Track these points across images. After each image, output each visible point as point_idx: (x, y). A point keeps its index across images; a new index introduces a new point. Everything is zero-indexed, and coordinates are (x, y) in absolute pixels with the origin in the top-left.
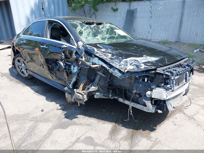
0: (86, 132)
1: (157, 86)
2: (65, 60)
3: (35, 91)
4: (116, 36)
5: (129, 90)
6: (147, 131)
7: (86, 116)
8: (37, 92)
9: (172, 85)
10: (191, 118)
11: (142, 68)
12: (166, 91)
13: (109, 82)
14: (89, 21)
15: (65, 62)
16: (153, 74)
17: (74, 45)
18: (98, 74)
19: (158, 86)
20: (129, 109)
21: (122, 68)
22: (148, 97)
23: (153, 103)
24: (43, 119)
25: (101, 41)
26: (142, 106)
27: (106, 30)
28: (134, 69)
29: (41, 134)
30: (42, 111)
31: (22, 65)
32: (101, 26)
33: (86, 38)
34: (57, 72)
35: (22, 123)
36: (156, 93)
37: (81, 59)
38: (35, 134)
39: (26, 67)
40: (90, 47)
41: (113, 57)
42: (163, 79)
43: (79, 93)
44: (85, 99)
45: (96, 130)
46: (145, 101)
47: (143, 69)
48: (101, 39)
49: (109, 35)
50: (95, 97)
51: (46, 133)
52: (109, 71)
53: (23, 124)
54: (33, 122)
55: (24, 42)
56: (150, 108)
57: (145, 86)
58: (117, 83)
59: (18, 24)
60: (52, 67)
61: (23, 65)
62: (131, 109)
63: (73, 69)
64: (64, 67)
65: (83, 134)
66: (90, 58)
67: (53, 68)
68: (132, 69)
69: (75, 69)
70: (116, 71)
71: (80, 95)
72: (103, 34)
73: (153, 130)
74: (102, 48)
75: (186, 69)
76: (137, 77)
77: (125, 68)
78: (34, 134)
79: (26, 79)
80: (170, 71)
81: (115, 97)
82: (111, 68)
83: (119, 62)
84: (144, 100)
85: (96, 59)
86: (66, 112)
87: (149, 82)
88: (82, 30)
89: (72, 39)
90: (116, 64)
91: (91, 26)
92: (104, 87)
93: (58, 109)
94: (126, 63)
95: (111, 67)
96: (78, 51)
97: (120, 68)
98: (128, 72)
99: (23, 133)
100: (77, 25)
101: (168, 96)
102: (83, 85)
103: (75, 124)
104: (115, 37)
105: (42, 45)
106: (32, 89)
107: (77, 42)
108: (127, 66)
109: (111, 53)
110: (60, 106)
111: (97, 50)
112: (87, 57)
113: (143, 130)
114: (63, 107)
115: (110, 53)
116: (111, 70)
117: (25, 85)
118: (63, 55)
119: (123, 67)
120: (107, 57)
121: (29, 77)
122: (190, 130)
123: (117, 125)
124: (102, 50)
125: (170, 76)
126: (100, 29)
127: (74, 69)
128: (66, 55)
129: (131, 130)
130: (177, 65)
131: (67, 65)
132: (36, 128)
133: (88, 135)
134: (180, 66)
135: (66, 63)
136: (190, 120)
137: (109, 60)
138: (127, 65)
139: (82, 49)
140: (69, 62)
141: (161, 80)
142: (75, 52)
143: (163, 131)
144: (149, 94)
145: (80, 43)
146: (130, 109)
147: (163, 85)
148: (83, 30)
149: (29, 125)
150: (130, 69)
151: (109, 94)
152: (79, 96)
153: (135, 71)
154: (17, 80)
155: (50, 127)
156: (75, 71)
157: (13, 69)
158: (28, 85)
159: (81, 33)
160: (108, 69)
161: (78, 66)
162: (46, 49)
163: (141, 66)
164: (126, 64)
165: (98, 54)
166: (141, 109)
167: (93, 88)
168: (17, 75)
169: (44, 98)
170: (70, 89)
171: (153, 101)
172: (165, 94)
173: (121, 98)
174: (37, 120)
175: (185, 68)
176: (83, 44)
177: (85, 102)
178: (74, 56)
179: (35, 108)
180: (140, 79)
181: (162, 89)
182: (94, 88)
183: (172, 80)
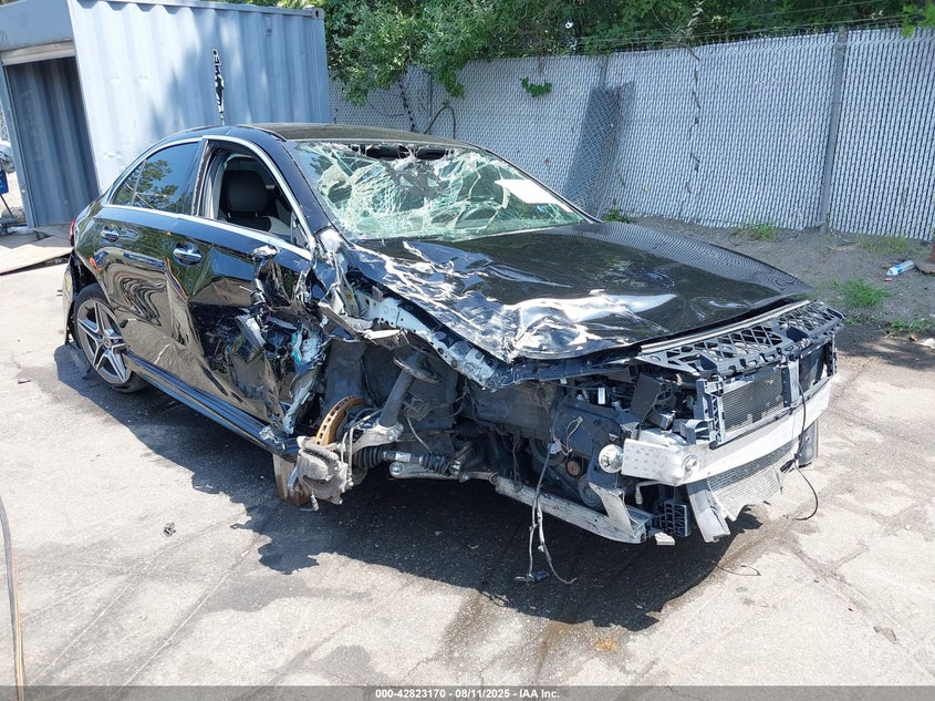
0: (344, 627)
1: (647, 424)
2: (270, 309)
3: (150, 447)
4: (499, 207)
5: (537, 441)
6: (616, 628)
7: (352, 556)
8: (158, 450)
9: (707, 419)
10: (826, 573)
11: (577, 346)
12: (684, 445)
13: (456, 406)
14: (384, 142)
15: (269, 318)
16: (627, 369)
17: (305, 245)
18: (400, 369)
19: (651, 424)
20: (531, 525)
21: (495, 344)
22: (608, 470)
23: (639, 499)
24: (167, 569)
25: (430, 229)
26: (590, 515)
27: (462, 182)
28: (544, 348)
29: (148, 631)
30: (168, 531)
31: (105, 331)
32: (438, 165)
33: (365, 214)
34: (238, 361)
35: (73, 584)
36: (638, 452)
37: (327, 306)
38: (120, 632)
39: (121, 341)
40: (370, 252)
41: (460, 298)
42: (668, 394)
43: (316, 454)
44: (341, 481)
45: (387, 621)
46: (597, 491)
47: (580, 348)
48: (431, 219)
49: (469, 203)
50: (394, 474)
51: (167, 627)
52: (443, 356)
53: (77, 586)
54: (122, 578)
55: (113, 233)
56: (621, 523)
57: (599, 422)
58: (487, 412)
59: (111, 156)
60: (216, 339)
61: (109, 332)
62: (541, 528)
63: (301, 348)
64: (262, 341)
65: (326, 635)
66: (368, 302)
67: (222, 344)
68: (535, 349)
69: (307, 351)
70: (471, 357)
71: (321, 464)
72: (443, 199)
73: (641, 622)
74: (420, 260)
75: (778, 349)
76: (564, 382)
77: (506, 345)
78: (116, 633)
79: (123, 393)
80: (701, 357)
81: (483, 475)
82: (449, 346)
83: (482, 317)
84: (593, 486)
85: (390, 303)
86: (268, 540)
87: (616, 404)
88: (347, 184)
89: (298, 221)
90: (468, 325)
91: (393, 162)
92: (436, 429)
93: (239, 526)
94: (510, 323)
95: (451, 338)
96: (317, 271)
97: (484, 342)
98: (519, 360)
99: (71, 625)
100: (327, 159)
101: (693, 469)
102: (333, 418)
103: (302, 591)
104: (493, 212)
105: (179, 246)
106: (141, 437)
107: (317, 232)
108: (517, 338)
109: (456, 278)
110: (249, 510)
111: (395, 267)
112: (356, 297)
113: (597, 624)
114: (260, 518)
115: (450, 280)
116: (450, 354)
117: (114, 419)
118: (259, 291)
119: (500, 340)
120: (432, 295)
121: (133, 387)
122: (810, 629)
123: (484, 599)
124: (420, 267)
125: (699, 377)
126: (433, 176)
127: (305, 348)
128: (270, 290)
129: (545, 621)
130: (739, 333)
131: (273, 330)
132: (130, 606)
133: (348, 640)
134: (759, 334)
135: (275, 321)
136: (822, 582)
137: (443, 310)
138: (516, 330)
139: (333, 262)
140: (284, 320)
141: (660, 397)
142: (306, 275)
143: (688, 630)
144: (612, 457)
145: (330, 238)
146: (535, 526)
147: (669, 417)
148: (351, 180)
149: (100, 590)
150: (529, 348)
151: (450, 459)
152: (314, 467)
153: (550, 358)
154: (83, 398)
155: (192, 600)
156: (308, 358)
157: (72, 352)
158: (123, 421)
159: (340, 194)
160: (436, 347)
161: (321, 335)
162: (194, 263)
163: (573, 336)
164: (513, 326)
165: (399, 283)
166: (585, 526)
167: (378, 433)
168: (85, 374)
169: (184, 475)
170: (283, 435)
171: (638, 489)
172: (678, 460)
173: (507, 476)
174: (137, 572)
175: (775, 343)
176: (341, 240)
177: (342, 495)
178: (302, 292)
179: (142, 519)
180: (580, 392)
181: (667, 436)
182: (385, 432)
183: (707, 396)
